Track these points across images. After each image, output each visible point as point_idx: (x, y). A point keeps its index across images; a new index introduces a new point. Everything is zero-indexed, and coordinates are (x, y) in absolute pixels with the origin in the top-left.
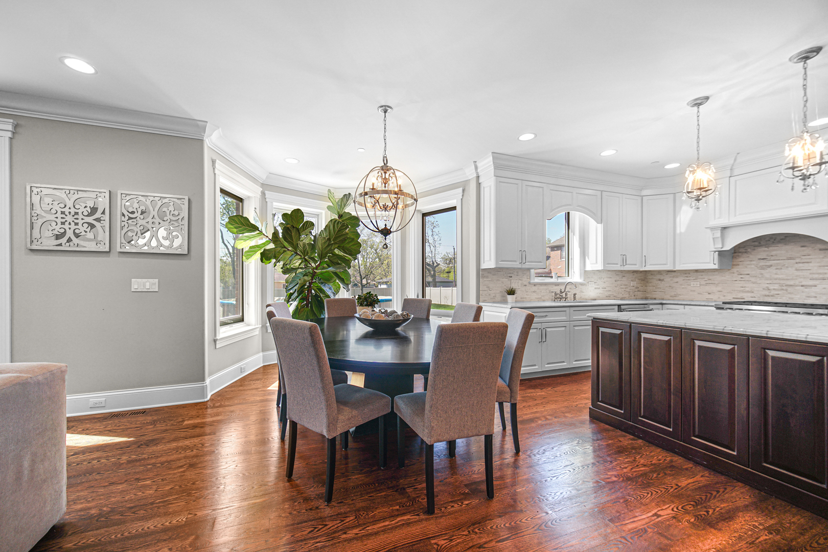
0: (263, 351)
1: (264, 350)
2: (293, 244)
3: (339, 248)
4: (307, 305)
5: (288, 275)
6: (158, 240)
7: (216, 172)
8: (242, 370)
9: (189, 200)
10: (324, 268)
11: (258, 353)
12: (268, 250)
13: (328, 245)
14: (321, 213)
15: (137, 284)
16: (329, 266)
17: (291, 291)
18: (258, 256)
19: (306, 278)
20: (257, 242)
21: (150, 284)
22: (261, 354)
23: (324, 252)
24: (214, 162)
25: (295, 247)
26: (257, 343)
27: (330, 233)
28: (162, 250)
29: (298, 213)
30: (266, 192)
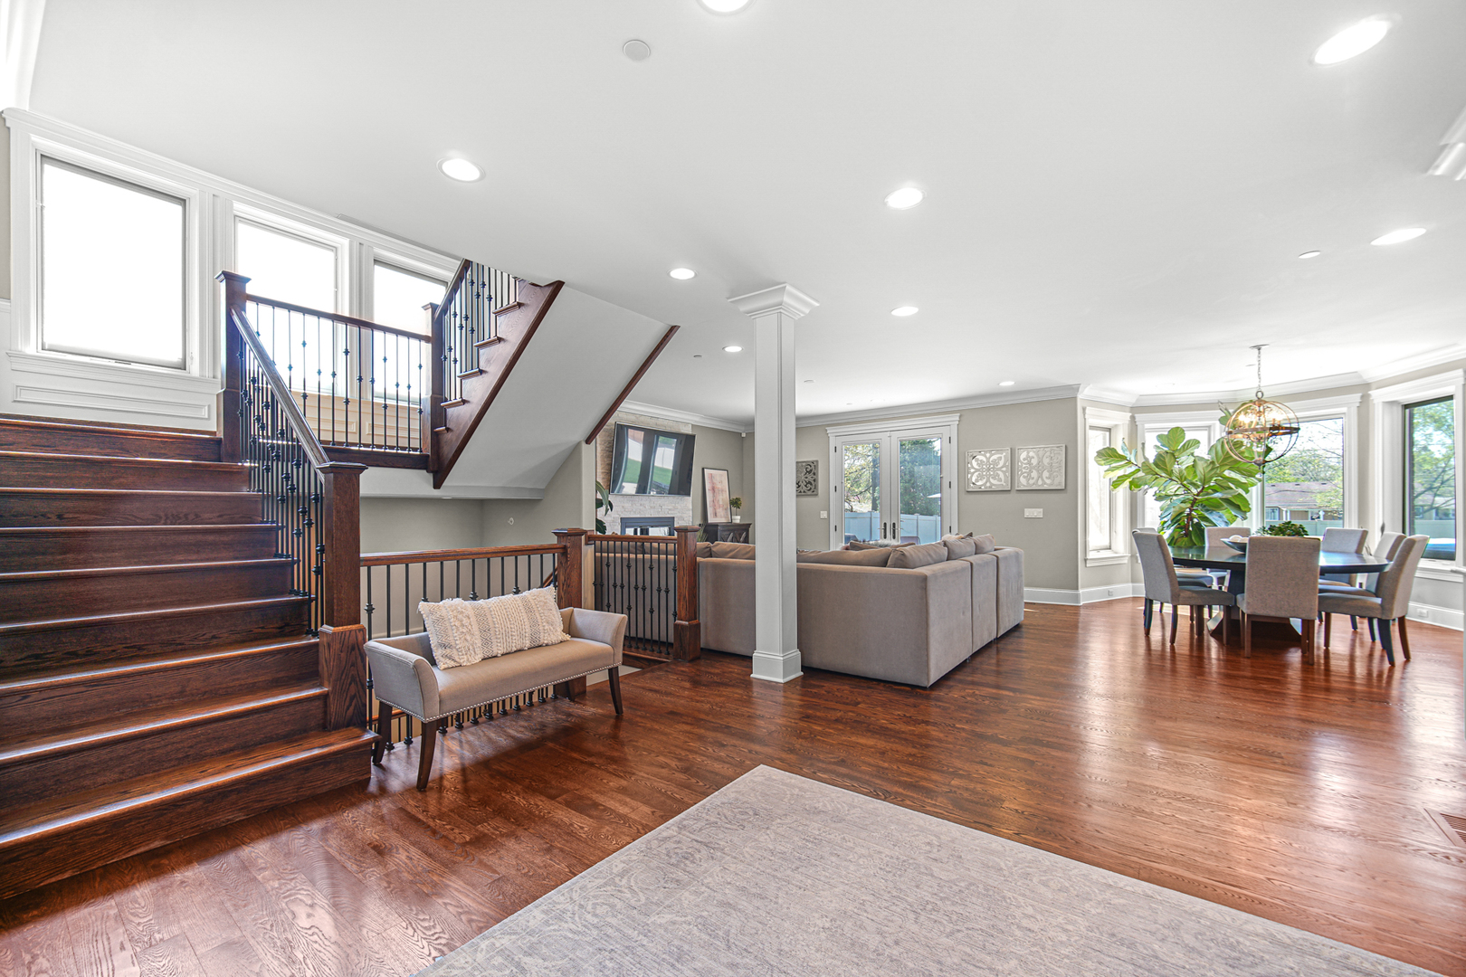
0: (1133, 582)
1: (1134, 580)
2: (1167, 470)
3: (1231, 469)
4: (1186, 535)
5: (1163, 502)
6: (1043, 480)
7: (1086, 416)
8: (1110, 593)
9: (1066, 447)
10: (1208, 494)
11: (1127, 582)
12: (1137, 478)
13: (1212, 469)
14: (1214, 424)
15: (1029, 513)
16: (1215, 491)
17: (1165, 519)
18: (1127, 483)
19: (1183, 505)
20: (1125, 471)
21: (1037, 513)
22: (1131, 584)
23: (1207, 476)
24: (1084, 409)
25: (1170, 473)
26: (1126, 572)
27: (1217, 453)
28: (1046, 487)
29: (1177, 433)
30: (1136, 415)
